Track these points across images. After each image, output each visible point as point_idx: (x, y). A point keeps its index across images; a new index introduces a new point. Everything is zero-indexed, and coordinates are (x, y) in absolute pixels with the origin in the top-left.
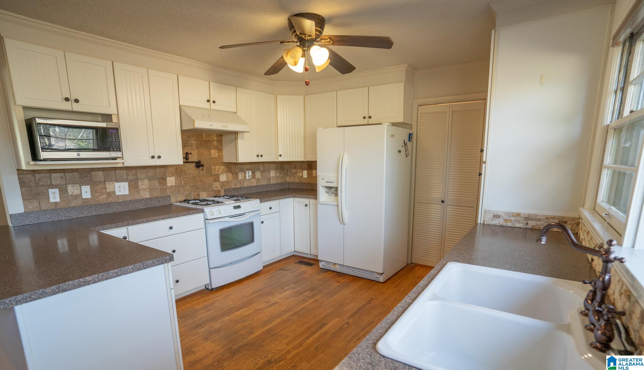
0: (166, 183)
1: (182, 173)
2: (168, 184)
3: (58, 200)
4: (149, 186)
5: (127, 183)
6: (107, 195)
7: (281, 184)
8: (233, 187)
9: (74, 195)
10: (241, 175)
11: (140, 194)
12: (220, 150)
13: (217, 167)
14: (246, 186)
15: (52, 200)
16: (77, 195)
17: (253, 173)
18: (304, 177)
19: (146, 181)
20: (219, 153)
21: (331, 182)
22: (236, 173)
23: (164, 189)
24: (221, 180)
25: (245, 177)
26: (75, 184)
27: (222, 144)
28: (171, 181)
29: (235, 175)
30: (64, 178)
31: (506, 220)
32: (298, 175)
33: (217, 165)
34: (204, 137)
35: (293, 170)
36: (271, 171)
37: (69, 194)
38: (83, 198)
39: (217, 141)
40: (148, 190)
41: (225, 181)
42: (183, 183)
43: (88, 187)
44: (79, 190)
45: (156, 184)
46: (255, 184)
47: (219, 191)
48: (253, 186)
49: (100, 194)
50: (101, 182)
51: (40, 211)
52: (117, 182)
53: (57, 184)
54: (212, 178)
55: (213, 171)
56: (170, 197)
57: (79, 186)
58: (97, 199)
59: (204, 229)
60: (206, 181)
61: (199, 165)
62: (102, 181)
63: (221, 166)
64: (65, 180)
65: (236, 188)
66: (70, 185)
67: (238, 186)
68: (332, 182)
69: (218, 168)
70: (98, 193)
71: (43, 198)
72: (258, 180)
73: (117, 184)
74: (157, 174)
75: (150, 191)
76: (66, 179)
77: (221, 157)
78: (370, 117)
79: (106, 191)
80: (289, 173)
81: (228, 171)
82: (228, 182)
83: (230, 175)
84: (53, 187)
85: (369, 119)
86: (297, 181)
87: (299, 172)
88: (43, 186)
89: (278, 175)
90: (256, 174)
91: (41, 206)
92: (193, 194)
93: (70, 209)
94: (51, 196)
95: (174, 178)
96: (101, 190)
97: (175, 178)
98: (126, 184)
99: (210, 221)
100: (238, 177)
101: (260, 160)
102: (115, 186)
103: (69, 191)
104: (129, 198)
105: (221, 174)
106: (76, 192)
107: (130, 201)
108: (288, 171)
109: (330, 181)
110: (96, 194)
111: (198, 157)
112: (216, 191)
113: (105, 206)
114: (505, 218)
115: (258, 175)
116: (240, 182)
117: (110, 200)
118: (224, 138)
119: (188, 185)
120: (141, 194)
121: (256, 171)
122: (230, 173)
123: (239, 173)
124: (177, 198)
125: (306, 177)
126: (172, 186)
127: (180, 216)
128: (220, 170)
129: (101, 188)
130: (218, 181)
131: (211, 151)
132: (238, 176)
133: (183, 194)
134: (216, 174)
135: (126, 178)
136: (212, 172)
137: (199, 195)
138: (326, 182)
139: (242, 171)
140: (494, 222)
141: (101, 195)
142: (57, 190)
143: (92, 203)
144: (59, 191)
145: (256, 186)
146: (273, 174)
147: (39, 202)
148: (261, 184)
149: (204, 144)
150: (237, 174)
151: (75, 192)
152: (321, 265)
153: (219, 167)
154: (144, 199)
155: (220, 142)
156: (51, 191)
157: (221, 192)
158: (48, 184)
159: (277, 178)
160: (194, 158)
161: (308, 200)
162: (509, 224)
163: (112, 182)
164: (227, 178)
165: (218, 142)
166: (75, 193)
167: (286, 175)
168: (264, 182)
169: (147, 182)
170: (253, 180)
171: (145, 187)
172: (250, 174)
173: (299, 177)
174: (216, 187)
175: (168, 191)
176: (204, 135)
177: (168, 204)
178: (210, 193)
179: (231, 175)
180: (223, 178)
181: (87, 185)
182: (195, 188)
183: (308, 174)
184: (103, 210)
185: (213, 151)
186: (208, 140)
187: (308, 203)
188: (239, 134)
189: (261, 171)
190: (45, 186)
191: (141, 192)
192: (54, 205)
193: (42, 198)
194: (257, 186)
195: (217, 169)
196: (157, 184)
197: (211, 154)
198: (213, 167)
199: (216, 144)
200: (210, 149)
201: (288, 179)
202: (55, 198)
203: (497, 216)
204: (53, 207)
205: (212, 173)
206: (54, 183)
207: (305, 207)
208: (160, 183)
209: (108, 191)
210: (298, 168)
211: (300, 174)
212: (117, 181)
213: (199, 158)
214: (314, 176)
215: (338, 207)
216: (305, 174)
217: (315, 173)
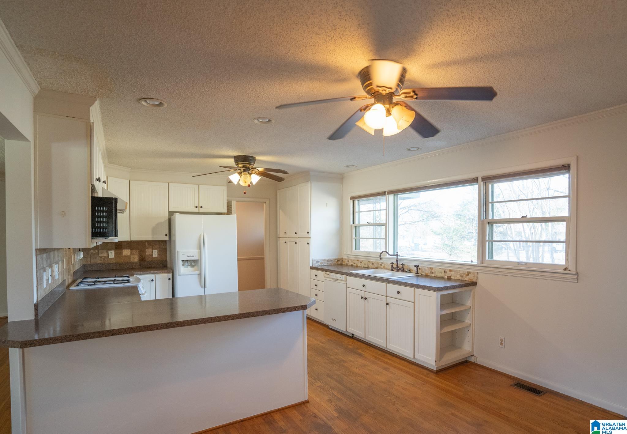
7: (83, 266)
18: (110, 257)
31: (321, 263)
32: (100, 256)
35: (92, 251)
78: (201, 207)
80: (85, 254)
85: (200, 208)
86: (98, 261)
87: (102, 253)
109: (191, 255)
114: (320, 262)
119: (67, 268)
125: (113, 257)
138: (188, 256)
140: (317, 265)
159: (81, 260)
161: (154, 275)
162: (322, 265)
168: (80, 265)
170: (78, 262)
173: (102, 257)
183: (115, 254)
187: (153, 279)
194: (79, 269)
201: (84, 261)
203: (317, 262)
205: (71, 255)
210: (100, 249)
211: (105, 255)
214: (124, 255)
215: (200, 274)
216: (112, 254)
217: (126, 252)
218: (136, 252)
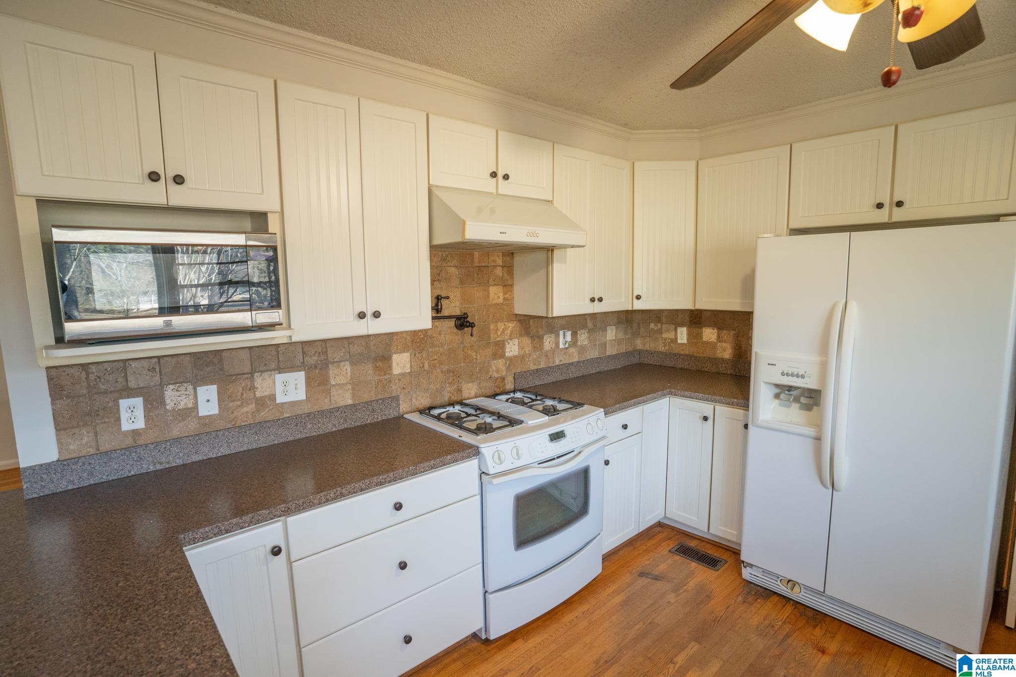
0: (390, 367)
1: (426, 342)
2: (394, 371)
3: (140, 424)
4: (352, 379)
5: (303, 372)
6: (257, 404)
7: (626, 354)
8: (533, 368)
9: (179, 410)
10: (548, 341)
11: (332, 398)
12: (508, 286)
13: (501, 326)
14: (557, 363)
15: (126, 426)
16: (187, 409)
17: (574, 334)
18: (679, 341)
19: (346, 367)
20: (506, 294)
21: (797, 376)
22: (538, 337)
23: (385, 382)
24: (507, 354)
25: (557, 344)
26: (183, 382)
27: (513, 274)
28: (401, 362)
29: (537, 339)
30: (158, 370)
32: (663, 336)
33: (501, 320)
34: (476, 260)
35: (652, 325)
36: (608, 327)
37: (168, 407)
38: (200, 415)
39: (503, 267)
40: (350, 387)
41: (516, 356)
42: (426, 366)
43: (213, 388)
44: (191, 397)
45: (368, 370)
46: (576, 359)
47: (503, 379)
48: (572, 363)
49: (239, 403)
50: (243, 374)
51: (97, 454)
52: (280, 373)
53: (141, 386)
54: (489, 351)
55: (492, 336)
56: (398, 400)
57: (190, 387)
58: (232, 416)
59: (478, 497)
60: (476, 359)
61: (462, 322)
62: (245, 372)
63: (508, 321)
64: (158, 375)
65: (537, 370)
66: (172, 387)
67: (542, 365)
68: (803, 377)
69: (503, 327)
70: (236, 401)
71: (105, 422)
72: (582, 349)
73: (279, 378)
74: (372, 348)
75: (353, 389)
76: (163, 372)
77: (509, 301)
78: (899, 204)
79: (255, 395)
80: (642, 330)
81: (523, 332)
82: (522, 358)
83: (527, 341)
84: (129, 392)
85: (895, 208)
86: (661, 348)
87: (668, 331)
88: (106, 392)
89: (621, 335)
90: (578, 336)
91: (99, 441)
92: (449, 389)
93: (168, 444)
94: (124, 415)
95: (407, 354)
96: (242, 394)
97: (411, 354)
98: (299, 377)
99: (496, 481)
100: (543, 345)
101: (598, 308)
102: (274, 382)
103: (168, 401)
104: (306, 409)
105: (509, 341)
106: (185, 402)
107: (309, 415)
108: (639, 326)
109: (796, 371)
110: (231, 404)
111: (461, 303)
112: (497, 379)
113: (251, 431)
115: (583, 338)
116: (546, 356)
117: (265, 415)
118: (517, 259)
119: (438, 370)
120: (334, 396)
121: (580, 330)
122: (526, 338)
123: (545, 337)
124: (414, 400)
125: (685, 341)
126: (403, 375)
127: (422, 472)
128: (506, 333)
129: (243, 389)
130: (502, 356)
131: (488, 291)
132: (543, 342)
133: (426, 390)
134: (498, 341)
135: (302, 361)
136: (489, 337)
137: (461, 391)
138: (783, 374)
139: (552, 332)
141: (241, 406)
142: (138, 402)
143: (221, 425)
144: (146, 402)
145: (578, 362)
146: (611, 334)
147: (96, 434)
148: (589, 357)
149: (476, 275)
150: (541, 338)
151: (182, 403)
152: (746, 573)
153: (505, 325)
154: (339, 408)
155: (509, 268)
156: (124, 403)
157: (506, 382)
158: (119, 386)
159: (619, 342)
160: (452, 308)
161: (713, 406)
163: (269, 373)
164: (521, 348)
165: (505, 269)
166: (181, 406)
167: (636, 334)
168: (593, 354)
169: (349, 369)
170: (572, 350)
171: (341, 380)
172: (569, 337)
173: (667, 340)
174: (497, 371)
175: (394, 387)
176: (476, 254)
177: (393, 416)
178: (484, 384)
179: (530, 342)
180: (512, 349)
181: (212, 383)
182: (451, 374)
183: (688, 335)
184: (246, 440)
185: (493, 290)
186: (483, 264)
187: (710, 414)
188: (556, 252)
189: (589, 330)
190: (111, 392)
191: (334, 392)
192: (130, 437)
193: (102, 423)
194: (581, 362)
195: (501, 330)
196: (371, 372)
197: (491, 295)
198: (492, 327)
199: (501, 274)
200: (487, 284)
201: (639, 344)
202: (133, 419)
204: (129, 442)
205: (490, 339)
206: (132, 384)
207: (700, 422)
208: (377, 368)
209: (258, 394)
210: (664, 321)
211: (671, 335)
212: (280, 370)
213: (465, 307)
214: (704, 340)
215: (818, 439)
216: (682, 335)
217: (709, 334)
218: (728, 335)
